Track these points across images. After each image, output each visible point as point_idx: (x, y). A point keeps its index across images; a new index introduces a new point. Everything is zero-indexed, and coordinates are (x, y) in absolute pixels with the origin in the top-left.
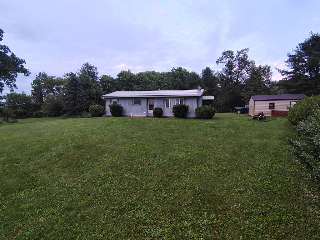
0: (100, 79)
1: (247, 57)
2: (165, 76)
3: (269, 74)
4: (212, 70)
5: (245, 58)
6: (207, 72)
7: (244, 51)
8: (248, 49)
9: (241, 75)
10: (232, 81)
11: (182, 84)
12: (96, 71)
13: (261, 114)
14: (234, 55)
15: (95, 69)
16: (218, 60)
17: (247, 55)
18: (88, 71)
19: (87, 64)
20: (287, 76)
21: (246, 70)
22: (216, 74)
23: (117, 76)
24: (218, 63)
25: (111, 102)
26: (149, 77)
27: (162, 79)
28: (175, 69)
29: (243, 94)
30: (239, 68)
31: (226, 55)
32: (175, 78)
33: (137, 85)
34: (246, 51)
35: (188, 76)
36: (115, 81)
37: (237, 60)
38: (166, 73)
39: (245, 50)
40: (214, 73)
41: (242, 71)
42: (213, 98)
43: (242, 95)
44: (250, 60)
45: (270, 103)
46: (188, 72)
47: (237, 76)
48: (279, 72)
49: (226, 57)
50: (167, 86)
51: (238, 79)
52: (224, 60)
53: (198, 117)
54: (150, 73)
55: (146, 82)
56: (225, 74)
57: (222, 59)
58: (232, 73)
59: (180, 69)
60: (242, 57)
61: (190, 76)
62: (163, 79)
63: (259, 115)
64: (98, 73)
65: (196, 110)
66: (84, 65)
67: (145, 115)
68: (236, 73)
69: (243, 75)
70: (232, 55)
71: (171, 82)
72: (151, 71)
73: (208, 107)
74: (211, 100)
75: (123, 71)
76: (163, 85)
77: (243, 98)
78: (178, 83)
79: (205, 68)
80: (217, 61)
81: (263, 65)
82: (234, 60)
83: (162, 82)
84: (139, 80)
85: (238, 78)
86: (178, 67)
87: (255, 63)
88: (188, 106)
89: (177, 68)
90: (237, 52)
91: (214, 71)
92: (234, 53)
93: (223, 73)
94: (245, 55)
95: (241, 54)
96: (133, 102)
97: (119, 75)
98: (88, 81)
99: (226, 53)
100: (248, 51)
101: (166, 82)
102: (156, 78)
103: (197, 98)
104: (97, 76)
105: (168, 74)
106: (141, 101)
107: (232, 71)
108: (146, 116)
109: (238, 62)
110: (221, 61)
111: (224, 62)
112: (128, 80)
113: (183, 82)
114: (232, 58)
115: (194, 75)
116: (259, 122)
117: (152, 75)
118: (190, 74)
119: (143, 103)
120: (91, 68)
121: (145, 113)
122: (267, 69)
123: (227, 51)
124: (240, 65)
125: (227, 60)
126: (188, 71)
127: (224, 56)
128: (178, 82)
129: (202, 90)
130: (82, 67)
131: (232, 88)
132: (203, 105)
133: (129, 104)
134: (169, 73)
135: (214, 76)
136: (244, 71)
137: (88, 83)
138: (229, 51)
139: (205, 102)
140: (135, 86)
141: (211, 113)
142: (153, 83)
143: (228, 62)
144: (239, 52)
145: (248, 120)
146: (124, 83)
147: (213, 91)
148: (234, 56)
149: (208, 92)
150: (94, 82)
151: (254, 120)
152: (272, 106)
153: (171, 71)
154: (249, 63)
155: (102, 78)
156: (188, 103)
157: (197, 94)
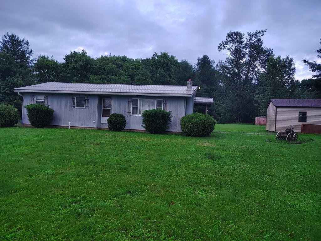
0: (34, 62)
1: (262, 43)
2: (141, 65)
3: (291, 70)
4: (212, 60)
5: (259, 44)
6: (205, 62)
7: (258, 35)
8: (263, 31)
9: (253, 68)
10: (240, 77)
11: (167, 78)
12: (28, 49)
13: (290, 131)
14: (244, 38)
15: (26, 45)
16: (221, 45)
17: (262, 40)
18: (12, 47)
19: (12, 37)
20: (319, 73)
21: (260, 63)
22: (217, 65)
23: (64, 59)
24: (221, 49)
25: (33, 100)
26: (117, 65)
27: (136, 69)
28: (158, 54)
29: (257, 97)
30: (251, 58)
31: (231, 38)
32: (156, 68)
33: (96, 75)
34: (260, 35)
35: (177, 66)
36: (60, 67)
37: (248, 46)
38: (144, 60)
39: (260, 32)
40: (215, 65)
41: (254, 62)
42: (211, 100)
43: (255, 99)
44: (266, 48)
45: (300, 112)
46: (176, 61)
47: (247, 70)
48: (309, 66)
49: (233, 41)
50: (144, 80)
51: (249, 75)
52: (230, 45)
53: (186, 132)
54: (118, 58)
55: (111, 72)
56: (229, 66)
57: (226, 43)
58: (240, 64)
59: (165, 56)
60: (254, 43)
61: (179, 66)
62: (138, 68)
63: (287, 132)
64: (31, 51)
65: (183, 120)
66: (5, 37)
67: (95, 126)
68: (246, 66)
69: (256, 69)
70: (241, 38)
71: (150, 75)
72: (121, 56)
73: (203, 117)
74: (209, 105)
75: (74, 52)
76: (137, 77)
77: (256, 102)
78: (160, 77)
79: (201, 57)
80: (219, 47)
81: (283, 57)
82: (244, 47)
83: (136, 73)
84: (99, 68)
85: (248, 72)
86: (161, 53)
87: (272, 53)
88: (170, 113)
89: (161, 55)
90: (248, 34)
91: (214, 62)
92: (244, 37)
93: (227, 64)
94: (259, 40)
95: (253, 39)
96: (73, 102)
97: (67, 58)
98: (11, 63)
99: (232, 35)
100: (263, 34)
101: (142, 74)
102: (127, 67)
103: (185, 99)
104: (29, 57)
105: (146, 62)
106: (88, 100)
107: (240, 62)
108: (97, 128)
109: (249, 49)
110: (225, 47)
111: (229, 49)
112: (81, 66)
113: (169, 75)
114: (241, 43)
115: (185, 66)
116: (288, 145)
117: (121, 63)
118: (179, 63)
119: (91, 105)
120: (19, 43)
121: (94, 121)
122: (289, 63)
123: (233, 32)
124: (251, 54)
125: (234, 45)
126: (176, 59)
127: (230, 39)
128: (161, 75)
129: (195, 88)
130: (2, 41)
131: (240, 88)
132: (194, 112)
133: (66, 106)
134: (148, 60)
135: (214, 69)
136: (257, 63)
137: (9, 66)
138: (237, 32)
139: (200, 107)
140: (93, 78)
141: (208, 126)
142: (121, 74)
143: (235, 49)
144: (251, 35)
145: (270, 140)
146: (74, 71)
147: (213, 90)
148: (243, 40)
149: (205, 92)
150: (22, 66)
151: (280, 141)
152: (303, 117)
153: (151, 59)
154: (265, 52)
155: (38, 61)
156: (170, 108)
157: (185, 92)
